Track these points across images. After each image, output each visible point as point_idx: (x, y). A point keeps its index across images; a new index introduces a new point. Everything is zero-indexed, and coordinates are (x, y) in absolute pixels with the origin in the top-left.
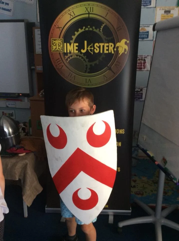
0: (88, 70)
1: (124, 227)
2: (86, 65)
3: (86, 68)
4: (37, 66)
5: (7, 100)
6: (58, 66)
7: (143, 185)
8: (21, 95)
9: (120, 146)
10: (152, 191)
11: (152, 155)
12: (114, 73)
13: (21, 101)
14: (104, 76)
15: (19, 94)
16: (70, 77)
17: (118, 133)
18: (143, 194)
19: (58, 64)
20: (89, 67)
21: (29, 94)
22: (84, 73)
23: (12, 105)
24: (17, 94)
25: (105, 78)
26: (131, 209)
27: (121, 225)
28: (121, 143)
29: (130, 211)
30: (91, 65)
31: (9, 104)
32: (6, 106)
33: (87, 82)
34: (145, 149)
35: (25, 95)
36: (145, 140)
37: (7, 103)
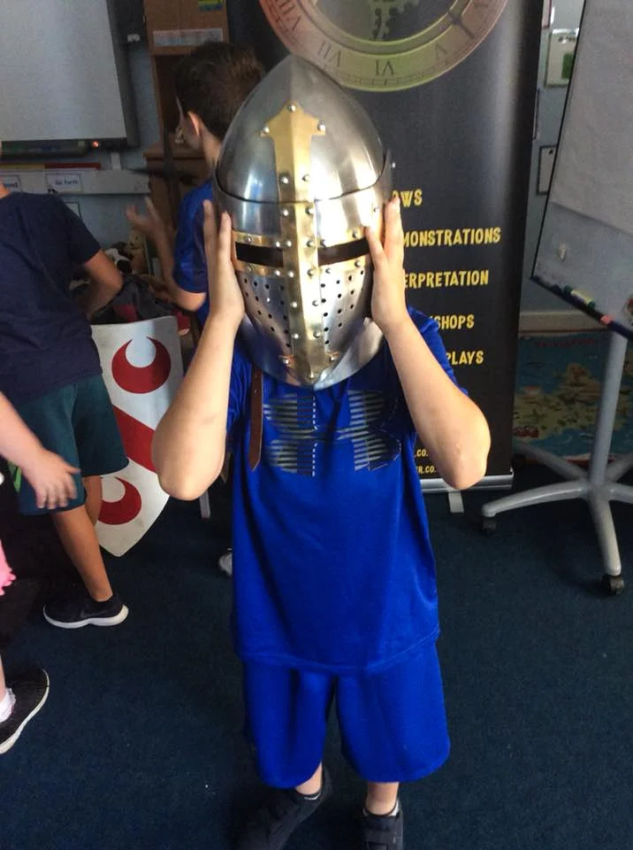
0: (384, 29)
1: (500, 515)
2: (378, 12)
3: (379, 23)
4: (155, 32)
5: (47, 167)
6: (284, 19)
7: (534, 411)
8: (96, 144)
9: (486, 282)
10: (562, 423)
11: (587, 301)
12: (471, 36)
13: (98, 167)
14: (437, 46)
15: (89, 142)
16: (325, 56)
17: (481, 240)
18: (536, 434)
19: (286, 13)
20: (386, 16)
21: (125, 139)
22: (370, 39)
23: (70, 183)
24: (82, 144)
25: (441, 54)
26: (511, 470)
27: (492, 510)
28: (487, 272)
29: (511, 476)
30: (393, 11)
31: (58, 183)
32: (49, 191)
33: (381, 72)
34: (562, 286)
35: (110, 146)
36: (562, 257)
37: (49, 177)
